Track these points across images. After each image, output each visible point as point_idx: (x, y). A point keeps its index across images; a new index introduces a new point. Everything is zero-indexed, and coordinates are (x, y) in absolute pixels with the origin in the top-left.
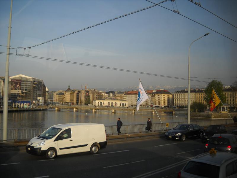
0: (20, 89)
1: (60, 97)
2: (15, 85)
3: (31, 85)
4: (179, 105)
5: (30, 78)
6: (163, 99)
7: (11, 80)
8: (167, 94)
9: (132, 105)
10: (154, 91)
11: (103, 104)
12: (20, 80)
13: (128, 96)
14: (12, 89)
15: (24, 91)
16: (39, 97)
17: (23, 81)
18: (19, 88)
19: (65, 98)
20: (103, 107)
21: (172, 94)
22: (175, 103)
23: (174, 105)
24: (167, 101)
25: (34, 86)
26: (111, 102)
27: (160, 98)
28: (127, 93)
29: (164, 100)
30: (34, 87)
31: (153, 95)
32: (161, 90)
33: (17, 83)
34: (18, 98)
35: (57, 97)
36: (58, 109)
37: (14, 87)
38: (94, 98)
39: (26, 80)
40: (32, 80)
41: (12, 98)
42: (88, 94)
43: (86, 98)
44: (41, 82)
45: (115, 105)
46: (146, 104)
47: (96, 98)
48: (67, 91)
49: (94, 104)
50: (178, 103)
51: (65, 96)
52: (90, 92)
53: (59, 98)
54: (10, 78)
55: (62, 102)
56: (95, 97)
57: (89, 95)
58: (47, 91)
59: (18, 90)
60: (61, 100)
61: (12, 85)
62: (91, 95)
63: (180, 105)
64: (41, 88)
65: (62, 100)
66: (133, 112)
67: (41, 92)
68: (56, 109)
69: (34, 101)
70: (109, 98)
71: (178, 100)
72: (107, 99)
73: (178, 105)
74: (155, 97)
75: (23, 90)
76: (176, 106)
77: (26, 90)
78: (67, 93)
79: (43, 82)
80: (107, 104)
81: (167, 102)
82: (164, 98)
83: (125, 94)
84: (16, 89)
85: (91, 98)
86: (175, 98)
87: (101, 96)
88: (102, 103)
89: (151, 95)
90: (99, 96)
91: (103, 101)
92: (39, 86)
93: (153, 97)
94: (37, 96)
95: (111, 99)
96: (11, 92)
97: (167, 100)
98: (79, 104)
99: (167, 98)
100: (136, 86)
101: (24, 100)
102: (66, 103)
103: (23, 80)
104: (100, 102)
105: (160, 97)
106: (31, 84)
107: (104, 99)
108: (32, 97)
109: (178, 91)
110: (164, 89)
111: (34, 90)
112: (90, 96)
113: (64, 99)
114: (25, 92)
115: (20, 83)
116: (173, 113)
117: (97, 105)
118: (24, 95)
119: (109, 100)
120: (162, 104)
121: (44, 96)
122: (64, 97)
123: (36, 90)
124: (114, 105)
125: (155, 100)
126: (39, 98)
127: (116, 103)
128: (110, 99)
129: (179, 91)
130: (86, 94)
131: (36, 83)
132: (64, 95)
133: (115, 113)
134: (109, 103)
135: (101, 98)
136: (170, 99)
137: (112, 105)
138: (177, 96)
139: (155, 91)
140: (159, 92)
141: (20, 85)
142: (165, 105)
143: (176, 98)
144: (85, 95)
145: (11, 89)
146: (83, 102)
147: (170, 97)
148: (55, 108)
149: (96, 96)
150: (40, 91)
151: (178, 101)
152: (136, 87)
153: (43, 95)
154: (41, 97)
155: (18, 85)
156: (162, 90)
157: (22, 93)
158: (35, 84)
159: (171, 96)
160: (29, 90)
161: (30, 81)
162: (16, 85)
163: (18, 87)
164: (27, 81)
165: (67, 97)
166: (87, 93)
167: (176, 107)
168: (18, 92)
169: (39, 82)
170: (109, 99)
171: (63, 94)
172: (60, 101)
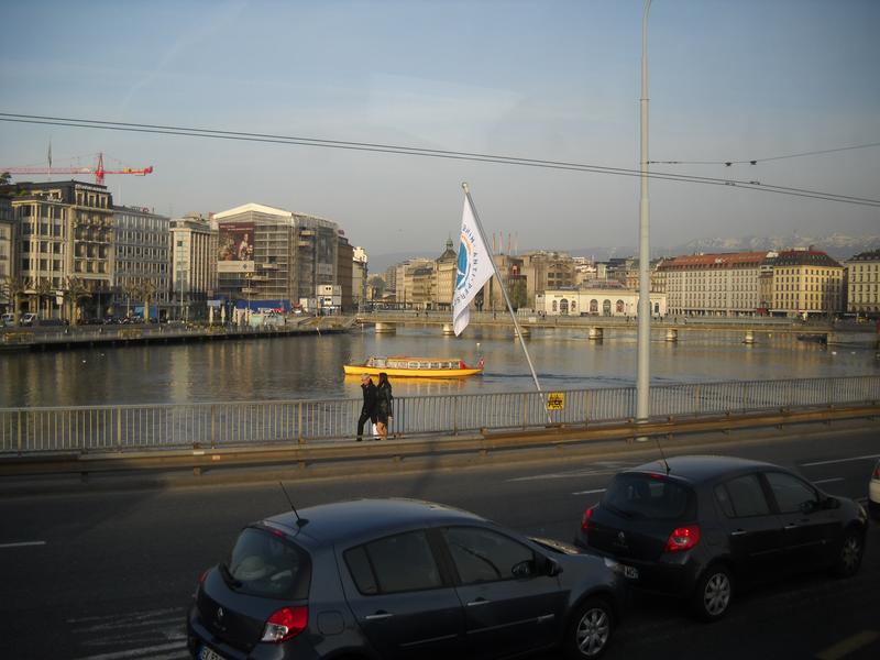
0: (252, 259)
1: (421, 284)
2: (232, 242)
3: (290, 242)
4: (869, 308)
5: (285, 215)
6: (808, 284)
7: (220, 225)
8: (821, 265)
9: (686, 311)
10: (770, 255)
11: (573, 305)
12: (251, 225)
13: (671, 276)
14: (224, 259)
15: (266, 266)
16: (326, 283)
17: (263, 228)
18: (247, 254)
19: (434, 285)
20: (573, 317)
21: (841, 266)
22: (850, 299)
23: (850, 308)
24: (820, 294)
25: (303, 243)
26: (601, 299)
27: (795, 283)
28: (667, 263)
29: (809, 288)
30: (301, 248)
31: (768, 269)
32: (796, 249)
33: (239, 237)
34: (243, 290)
35: (409, 284)
36: (386, 327)
37: (230, 250)
38: (541, 284)
39: (269, 223)
40: (293, 223)
41: (223, 289)
42: (519, 270)
43: (512, 287)
44: (331, 231)
45: (619, 309)
46: (740, 305)
47: (550, 283)
48: (441, 260)
49: (537, 309)
50: (865, 300)
51: (434, 278)
52: (526, 261)
53: (415, 288)
54: (215, 217)
55: (425, 303)
56: (546, 279)
57: (523, 273)
58: (361, 264)
59: (244, 262)
60: (421, 294)
61: (221, 243)
62: (529, 272)
63: (873, 309)
64: (331, 250)
65: (428, 295)
66: (670, 335)
67: (330, 266)
68: (378, 327)
69: (304, 302)
70: (595, 282)
71: (865, 288)
72: (589, 288)
73: (865, 309)
74: (775, 277)
75: (262, 259)
76: (854, 311)
77: (272, 259)
78: (442, 268)
79: (341, 228)
80: (586, 308)
81: (820, 297)
82: (809, 279)
83: (660, 269)
84: (235, 258)
85: (531, 285)
86: (850, 280)
87: (568, 276)
88: (570, 303)
89: (760, 270)
90: (559, 275)
91: (570, 297)
92: (323, 242)
93: (766, 276)
94: (314, 284)
95: (602, 286)
96: (219, 270)
97: (820, 289)
98: (483, 308)
99: (820, 281)
100: (719, 239)
101: (267, 296)
102: (440, 304)
103: (260, 223)
104: (559, 300)
105: (795, 279)
106: (290, 238)
107: (576, 289)
108: (295, 285)
109: (861, 255)
110: (810, 248)
111: (302, 260)
112: (525, 277)
113: (433, 289)
114: (270, 269)
115: (252, 236)
116: (829, 339)
117: (549, 310)
118: (267, 278)
119: (594, 291)
120: (802, 305)
121: (344, 280)
122: (434, 282)
123: (312, 258)
124: (614, 309)
125: (775, 288)
126: (322, 290)
127: (620, 302)
128: (599, 287)
129: (869, 254)
130: (510, 269)
131: (308, 233)
132: (434, 275)
133: (599, 340)
134: (594, 302)
135: (569, 284)
136: (835, 285)
137: (607, 311)
138: (858, 271)
139: (777, 255)
140: (790, 258)
141: (249, 243)
142: (814, 307)
143: (858, 279)
144: (506, 272)
145: (220, 260)
146: (500, 301)
147: (835, 277)
148: (374, 325)
149: (551, 275)
150: (327, 262)
151: (864, 292)
152: (719, 243)
153: (338, 276)
154: (330, 284)
155: (244, 244)
156: (801, 249)
157: (260, 271)
158: (305, 238)
159: (838, 274)
160: (284, 259)
161: (285, 227)
162: (237, 244)
163: (244, 250)
164: (276, 227)
165: (442, 283)
166: (515, 268)
167: (855, 317)
168: (245, 267)
169: (320, 227)
170: (594, 287)
171: (429, 271)
172: (419, 298)
